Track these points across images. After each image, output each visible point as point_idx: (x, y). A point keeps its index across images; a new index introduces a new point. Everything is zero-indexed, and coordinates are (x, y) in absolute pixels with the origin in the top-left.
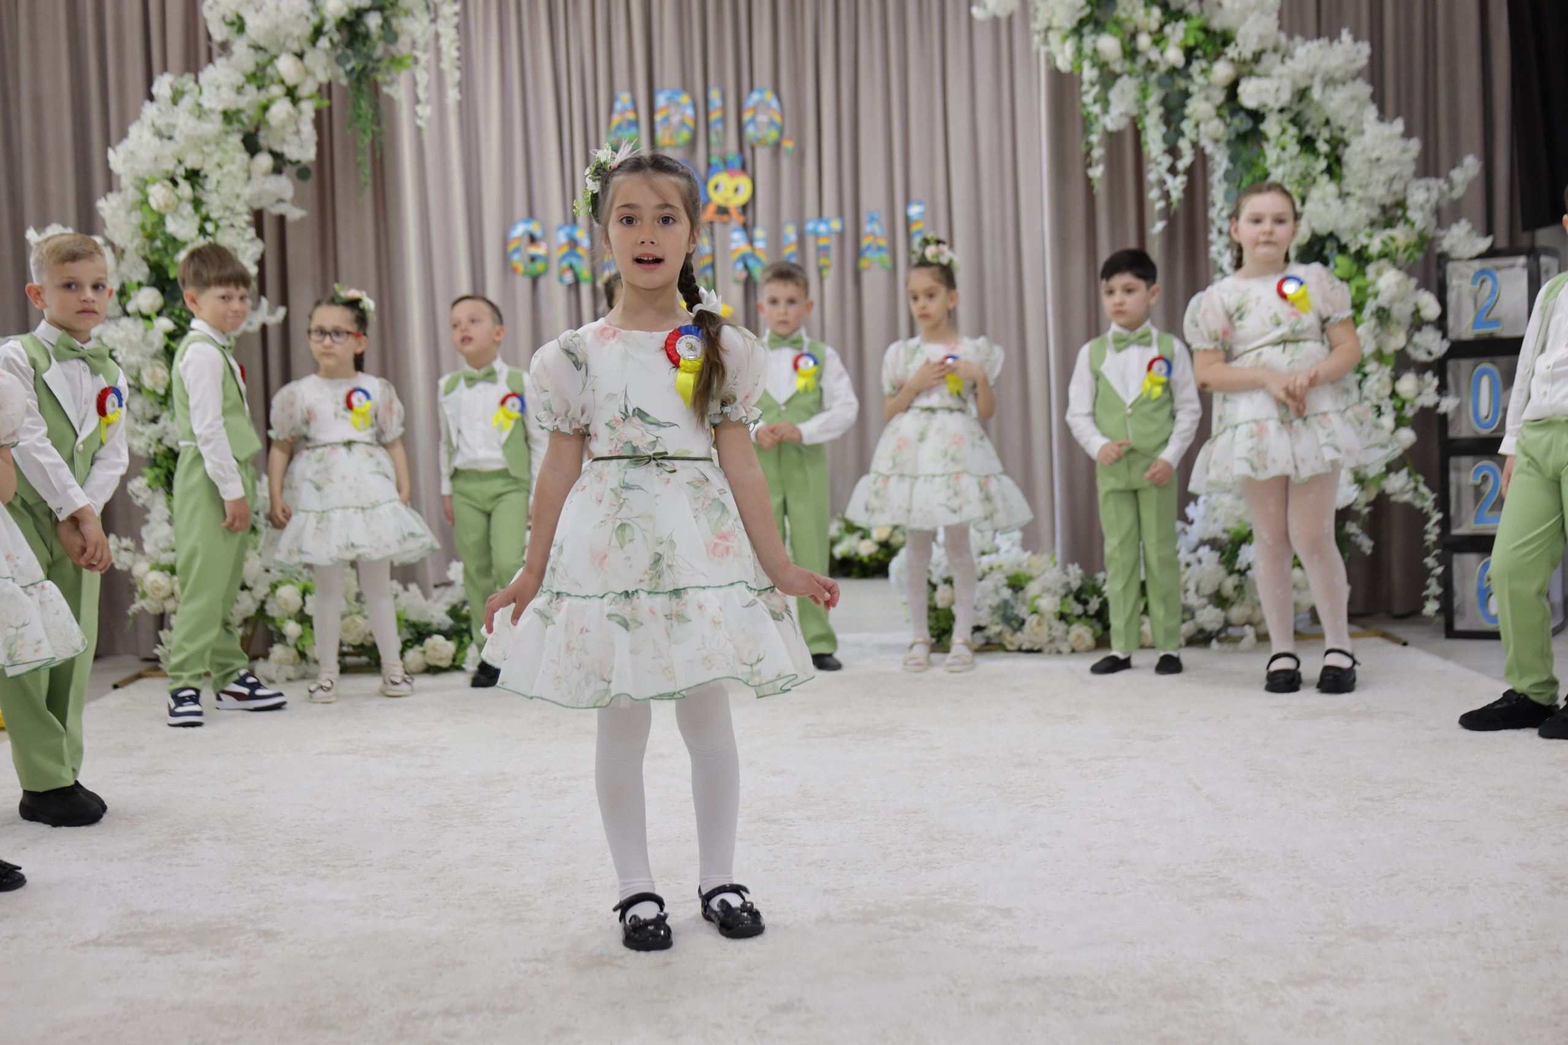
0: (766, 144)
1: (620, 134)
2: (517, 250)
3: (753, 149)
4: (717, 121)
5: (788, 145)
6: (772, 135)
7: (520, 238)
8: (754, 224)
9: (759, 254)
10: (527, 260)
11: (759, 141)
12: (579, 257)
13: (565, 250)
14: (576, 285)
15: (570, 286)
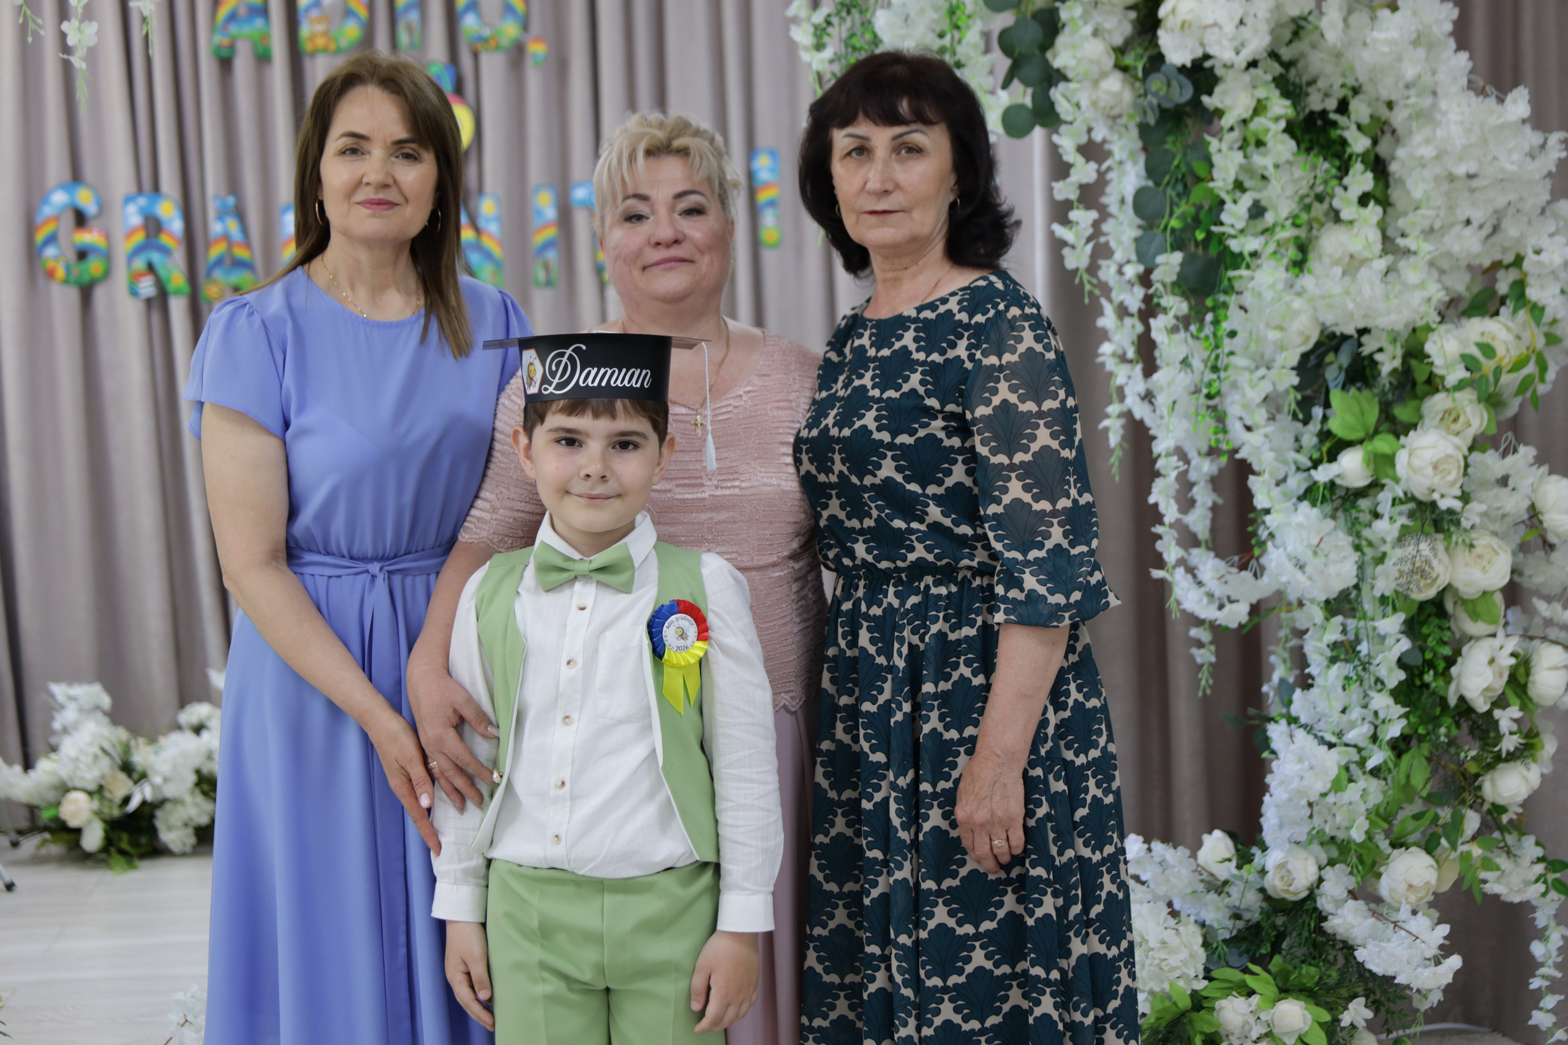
0: (497, 47)
1: (234, 29)
2: (52, 239)
3: (476, 55)
4: (408, 8)
5: (537, 49)
6: (510, 30)
7: (57, 218)
8: (481, 190)
9: (488, 243)
10: (72, 256)
11: (484, 40)
12: (165, 251)
13: (139, 238)
14: (160, 301)
15: (149, 302)
